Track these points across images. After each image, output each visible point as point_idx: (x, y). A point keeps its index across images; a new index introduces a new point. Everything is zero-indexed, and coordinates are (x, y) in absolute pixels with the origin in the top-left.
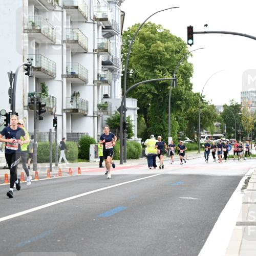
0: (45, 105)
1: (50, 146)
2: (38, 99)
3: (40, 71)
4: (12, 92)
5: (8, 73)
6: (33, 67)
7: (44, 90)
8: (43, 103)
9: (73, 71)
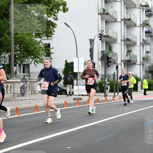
0: (111, 58)
1: (114, 82)
2: (107, 54)
3: (108, 37)
4: (91, 51)
5: (89, 39)
6: (104, 35)
7: (110, 49)
8: (110, 57)
9: (128, 38)
